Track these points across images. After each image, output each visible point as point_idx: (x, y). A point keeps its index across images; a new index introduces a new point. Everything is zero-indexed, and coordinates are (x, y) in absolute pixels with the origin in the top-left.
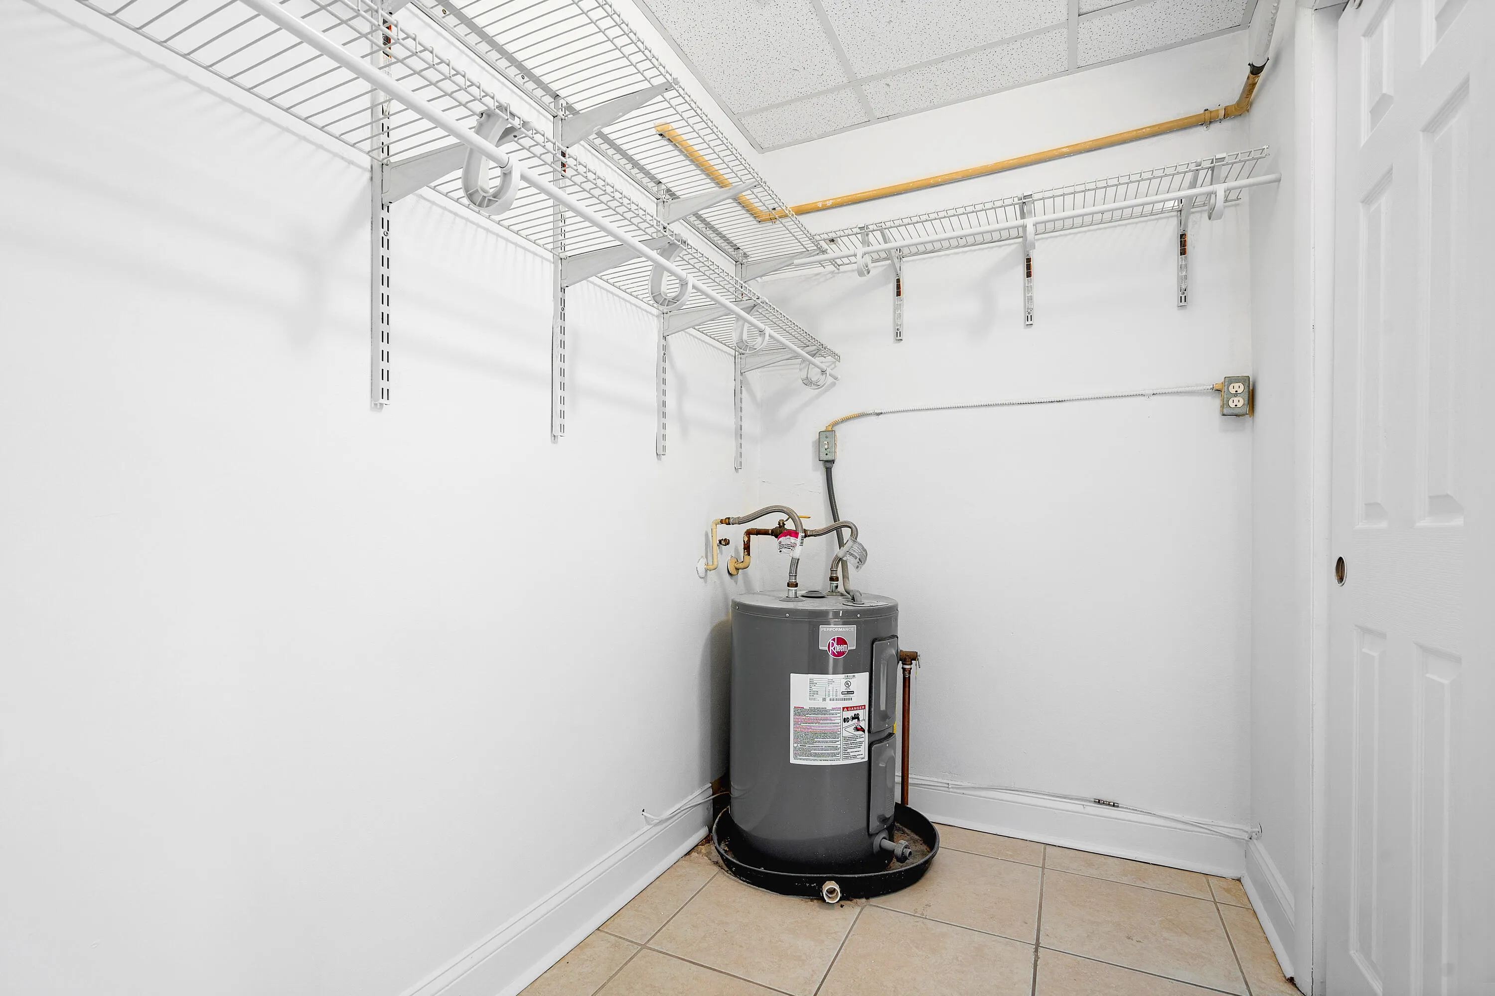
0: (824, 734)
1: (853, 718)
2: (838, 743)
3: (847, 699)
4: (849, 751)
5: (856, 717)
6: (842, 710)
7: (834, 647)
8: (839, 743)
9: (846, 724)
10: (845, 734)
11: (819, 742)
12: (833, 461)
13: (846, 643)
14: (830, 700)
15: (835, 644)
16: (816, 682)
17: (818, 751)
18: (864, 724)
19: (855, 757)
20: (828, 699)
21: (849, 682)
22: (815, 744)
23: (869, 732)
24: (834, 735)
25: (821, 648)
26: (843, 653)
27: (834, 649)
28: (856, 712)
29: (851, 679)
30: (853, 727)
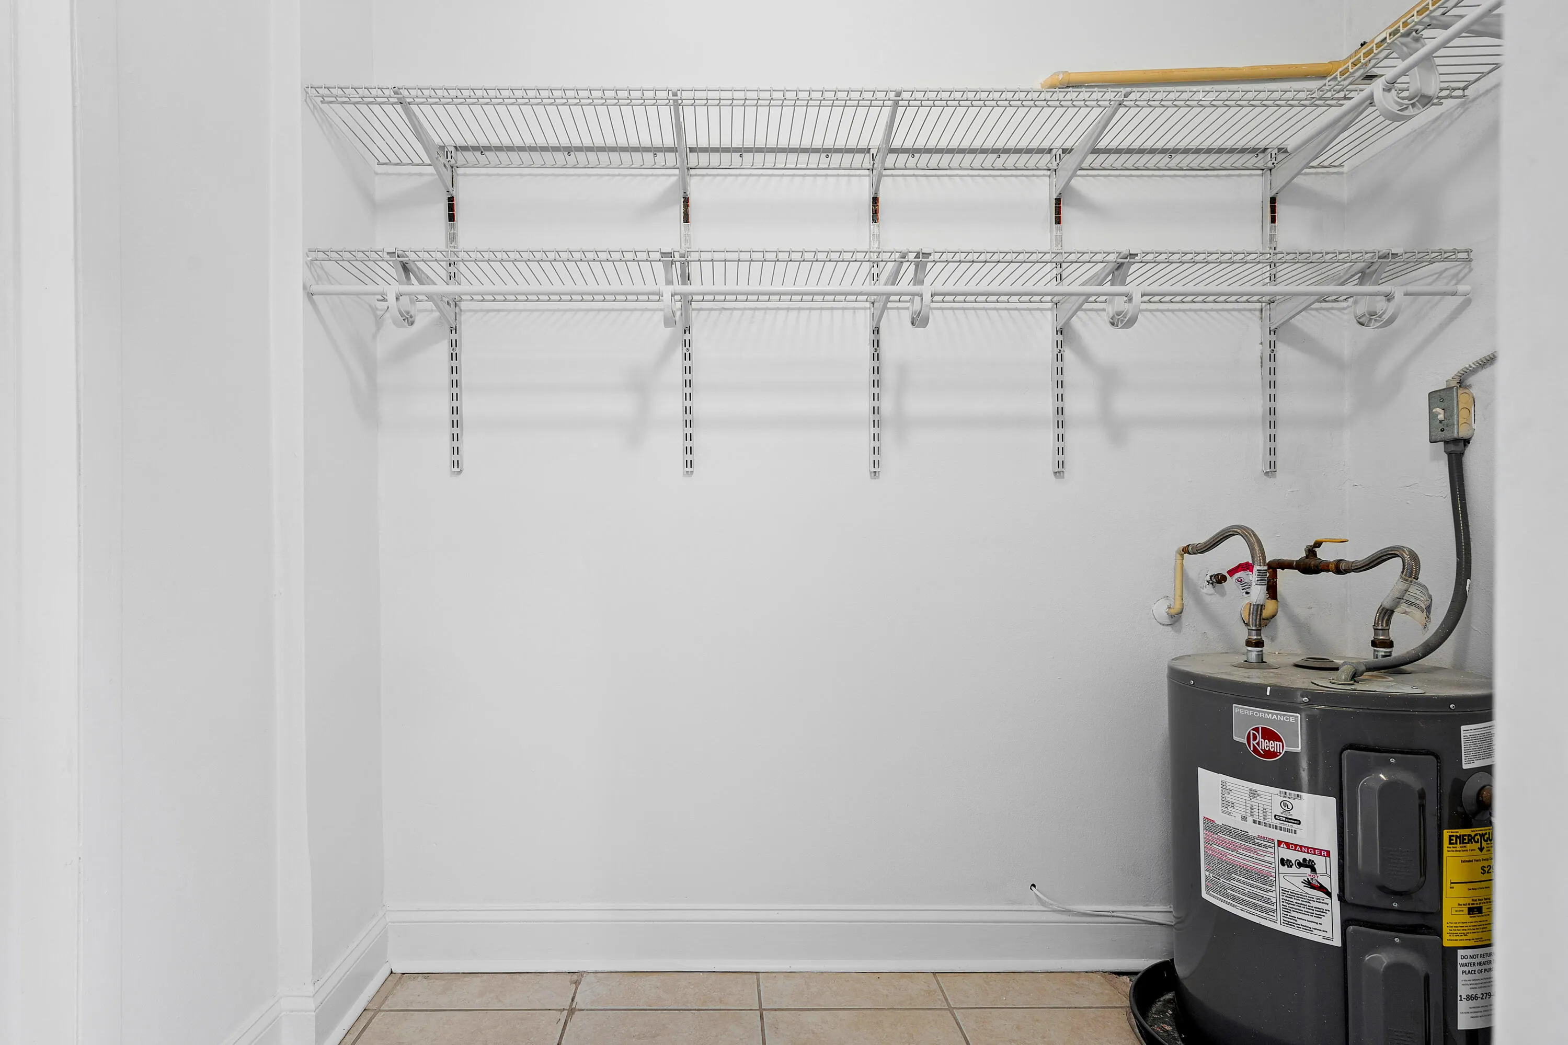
0: (1248, 873)
1: (1300, 865)
2: (1270, 894)
3: (1286, 830)
4: (1293, 914)
5: (1310, 865)
6: (1276, 846)
7: (1257, 741)
8: (1273, 894)
9: (1284, 869)
10: (1284, 884)
11: (1238, 881)
12: (1466, 442)
13: (1280, 740)
14: (1255, 822)
15: (1259, 737)
16: (1230, 787)
17: (1237, 894)
18: (1332, 883)
19: (1310, 930)
20: (1250, 819)
21: (1288, 803)
22: (1232, 881)
23: (1341, 898)
24: (1265, 879)
25: (1235, 738)
26: (1275, 754)
27: (1258, 744)
28: (1308, 857)
29: (1294, 799)
30: (1302, 879)
